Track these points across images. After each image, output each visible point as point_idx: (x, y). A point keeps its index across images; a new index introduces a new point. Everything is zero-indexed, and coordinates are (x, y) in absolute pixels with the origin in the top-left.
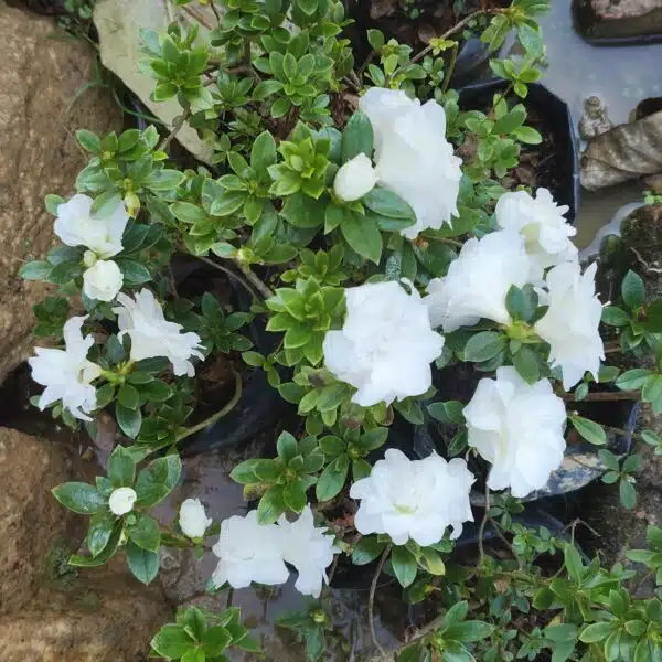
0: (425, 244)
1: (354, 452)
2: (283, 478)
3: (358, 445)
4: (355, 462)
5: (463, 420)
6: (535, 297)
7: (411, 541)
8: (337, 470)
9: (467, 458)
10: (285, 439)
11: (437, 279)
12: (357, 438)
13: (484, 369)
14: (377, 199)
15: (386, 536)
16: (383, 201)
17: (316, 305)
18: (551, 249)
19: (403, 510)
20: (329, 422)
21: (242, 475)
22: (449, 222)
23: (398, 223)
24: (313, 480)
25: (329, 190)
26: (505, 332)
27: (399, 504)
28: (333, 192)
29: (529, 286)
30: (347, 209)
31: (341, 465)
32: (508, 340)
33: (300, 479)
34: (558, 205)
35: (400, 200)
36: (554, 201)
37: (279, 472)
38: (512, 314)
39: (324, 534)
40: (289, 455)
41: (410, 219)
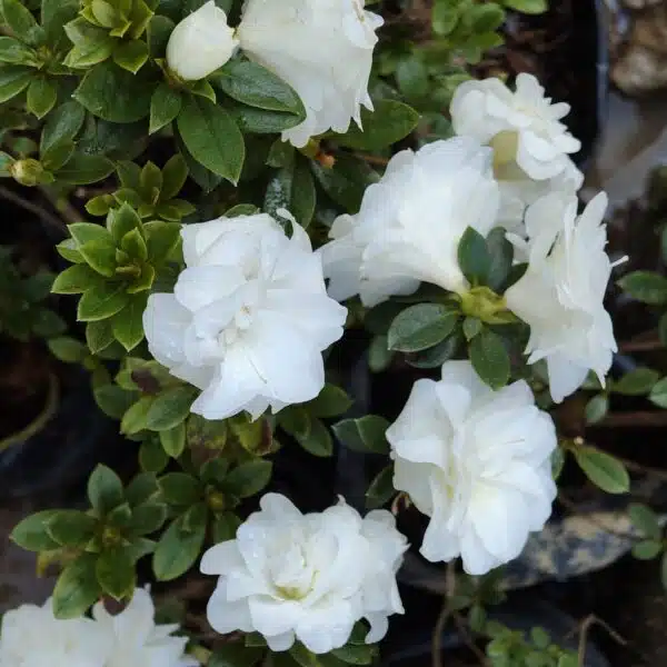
0: (330, 160)
1: (217, 501)
2: (99, 542)
3: (222, 488)
4: (218, 516)
5: (388, 447)
6: (508, 249)
7: (298, 645)
8: (186, 528)
9: (395, 510)
10: (102, 478)
11: (346, 216)
12: (221, 477)
13: (422, 365)
14: (240, 79)
15: (257, 636)
16: (249, 82)
17: (133, 251)
18: (536, 173)
19: (289, 594)
20: (172, 450)
21: (30, 537)
22: (358, 121)
23: (275, 120)
24: (148, 545)
25: (159, 61)
26: (457, 305)
27: (280, 583)
28: (166, 65)
29: (499, 232)
30: (188, 93)
31: (193, 522)
32: (462, 318)
33: (126, 543)
34: (553, 103)
35: (277, 81)
36: (546, 95)
37: (91, 531)
38: (468, 276)
39: (173, 634)
40: (108, 502)
41: (296, 114)
